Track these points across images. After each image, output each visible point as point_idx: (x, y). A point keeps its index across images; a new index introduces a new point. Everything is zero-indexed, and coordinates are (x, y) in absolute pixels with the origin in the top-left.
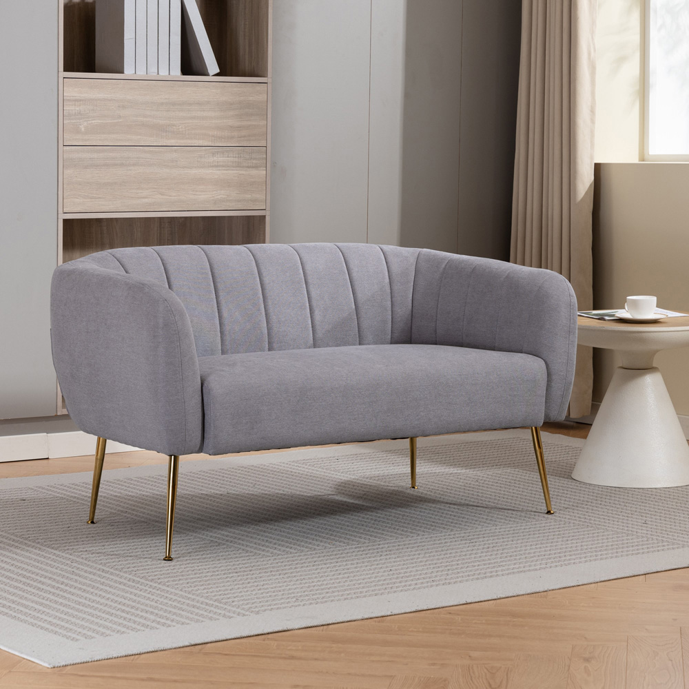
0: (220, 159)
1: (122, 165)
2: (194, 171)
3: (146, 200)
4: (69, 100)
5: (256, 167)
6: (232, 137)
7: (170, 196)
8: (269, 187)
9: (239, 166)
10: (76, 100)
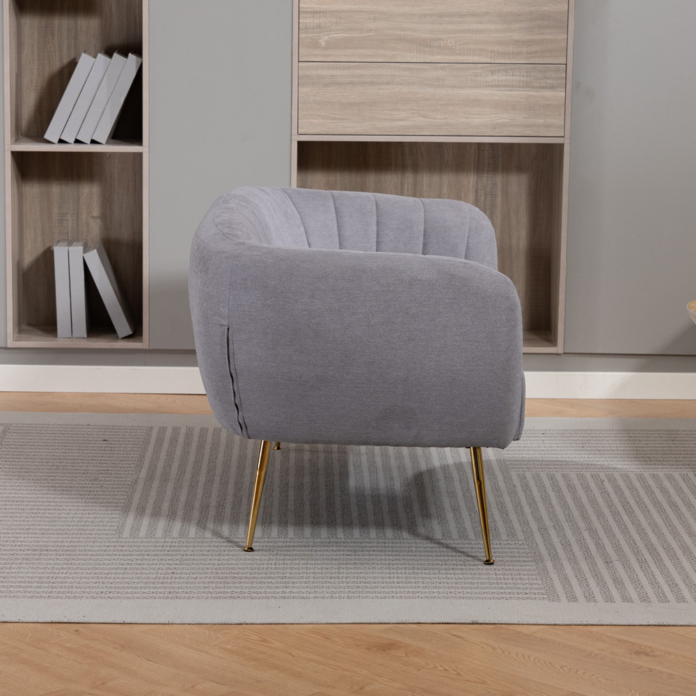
0: (501, 77)
1: (372, 83)
2: (466, 92)
3: (403, 123)
4: (306, 12)
5: (552, 88)
6: (519, 54)
7: (435, 119)
8: (568, 111)
9: (527, 86)
10: (314, 12)
